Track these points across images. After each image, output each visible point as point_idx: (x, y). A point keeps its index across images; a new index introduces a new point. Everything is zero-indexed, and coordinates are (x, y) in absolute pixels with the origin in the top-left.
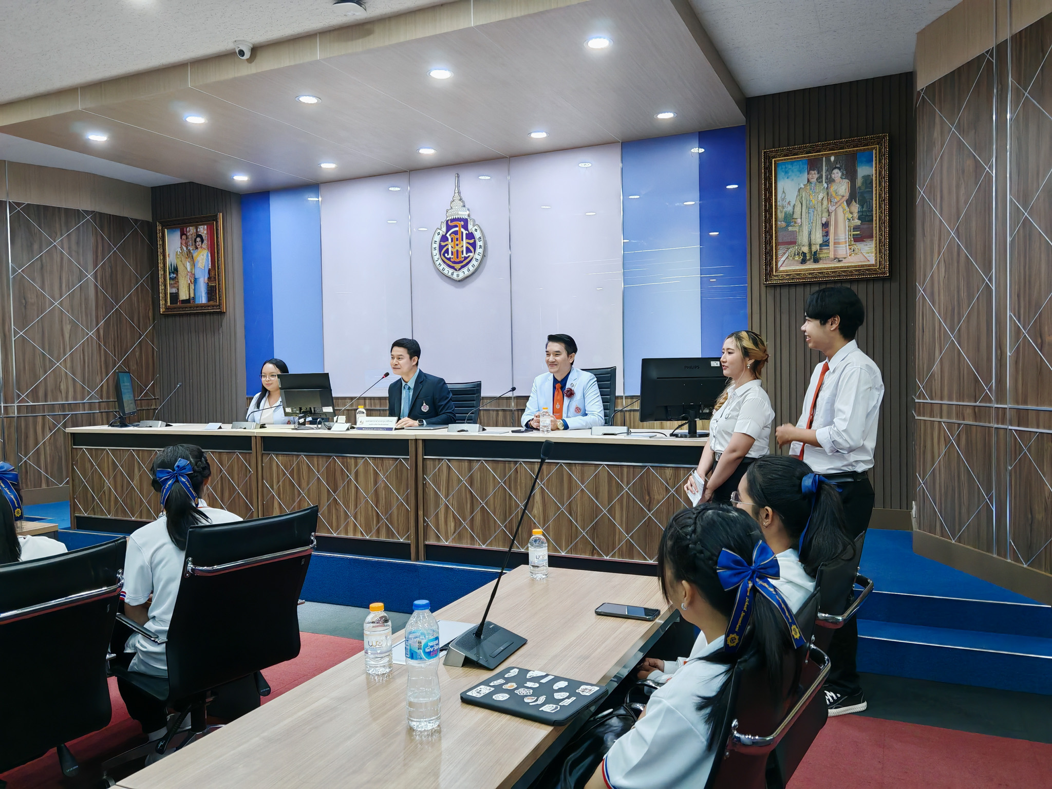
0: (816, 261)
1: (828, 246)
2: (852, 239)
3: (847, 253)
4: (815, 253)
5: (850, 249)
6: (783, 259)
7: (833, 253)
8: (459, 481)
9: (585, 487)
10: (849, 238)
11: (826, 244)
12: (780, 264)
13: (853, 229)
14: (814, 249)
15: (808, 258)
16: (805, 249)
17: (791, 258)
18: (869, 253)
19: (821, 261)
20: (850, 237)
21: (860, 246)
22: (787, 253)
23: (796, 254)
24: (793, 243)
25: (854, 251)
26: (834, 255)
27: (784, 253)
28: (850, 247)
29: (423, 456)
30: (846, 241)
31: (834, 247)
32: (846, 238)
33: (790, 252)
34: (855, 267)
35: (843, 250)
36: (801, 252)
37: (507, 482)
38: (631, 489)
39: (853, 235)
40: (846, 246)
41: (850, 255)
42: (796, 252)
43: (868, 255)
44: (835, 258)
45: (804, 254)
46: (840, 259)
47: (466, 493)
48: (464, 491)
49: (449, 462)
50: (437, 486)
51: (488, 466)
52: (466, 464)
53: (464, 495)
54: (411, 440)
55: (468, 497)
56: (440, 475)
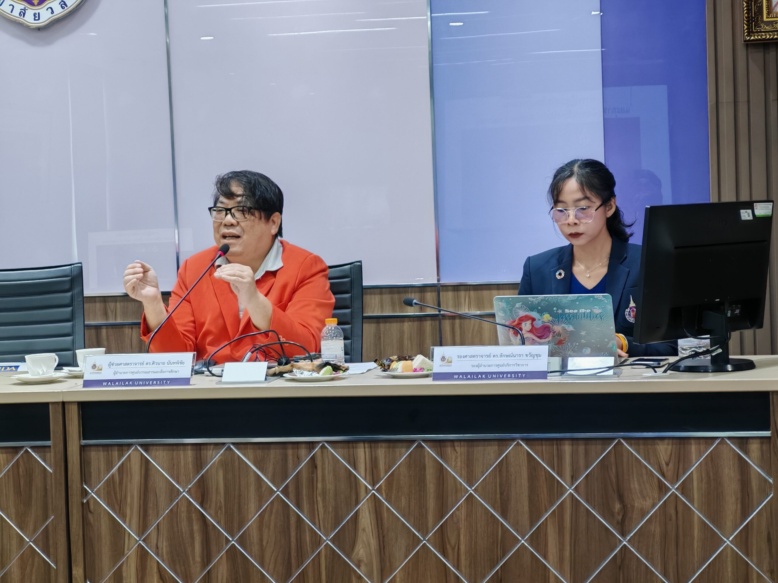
8: (173, 493)
9: (475, 490)
29: (80, 440)
37: (291, 489)
38: (582, 489)
47: (190, 520)
48: (184, 515)
49: (146, 451)
50: (117, 507)
51: (244, 455)
52: (190, 453)
53: (184, 525)
54: (53, 403)
55: (196, 527)
56: (124, 481)
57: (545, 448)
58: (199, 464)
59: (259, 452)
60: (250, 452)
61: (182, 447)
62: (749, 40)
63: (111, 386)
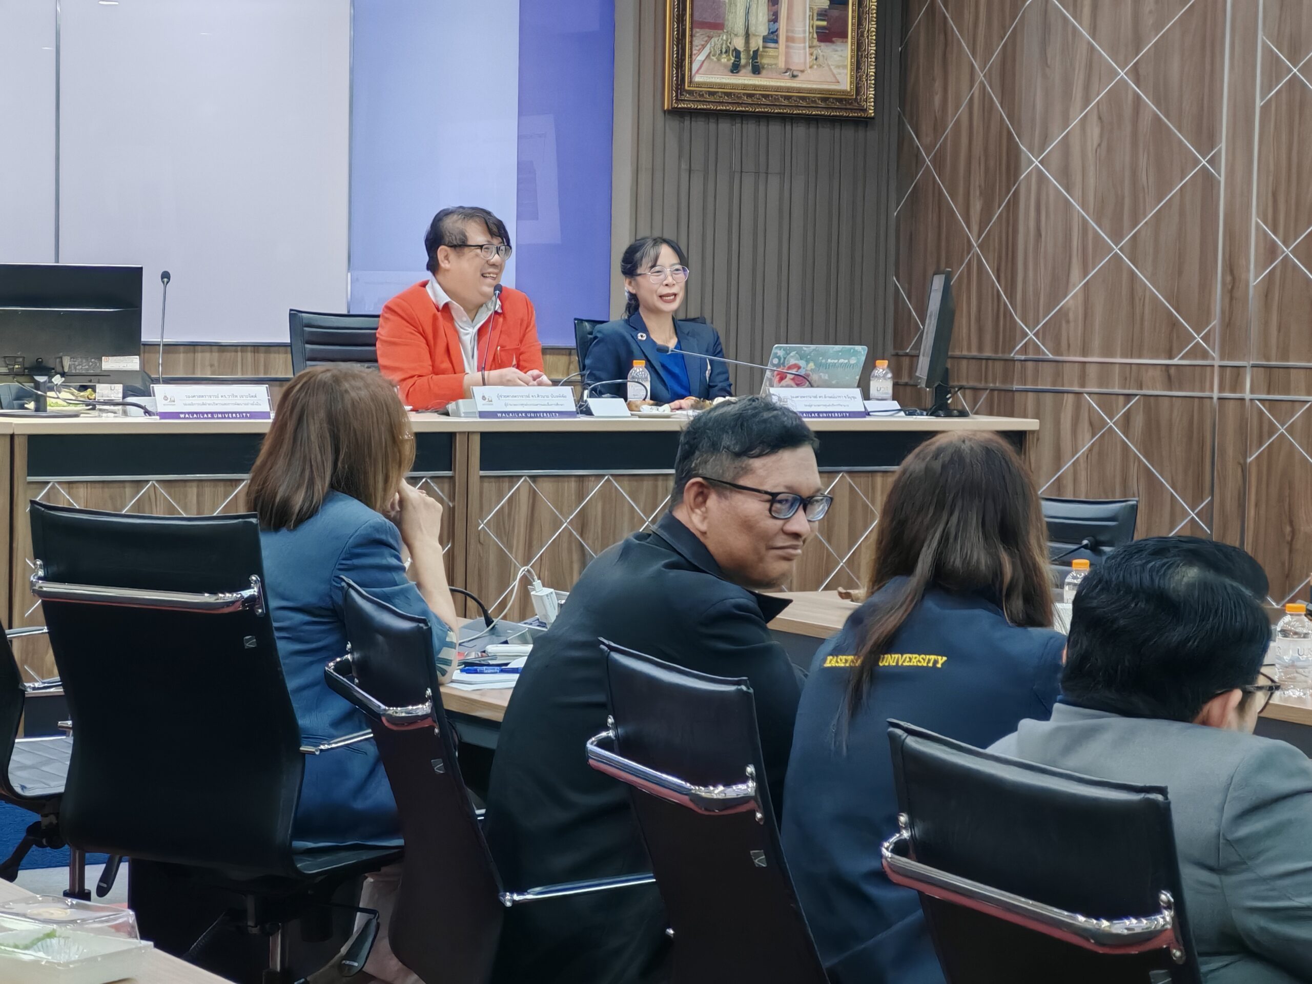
0: (757, 70)
1: (776, 42)
2: (815, 36)
3: (805, 63)
4: (756, 52)
5: (811, 54)
6: (701, 57)
7: (784, 59)
8: (556, 523)
10: (810, 33)
11: (772, 38)
12: (695, 67)
13: (818, 15)
14: (753, 47)
15: (743, 61)
16: (739, 43)
17: (714, 59)
18: (838, 67)
19: (764, 72)
20: (811, 30)
21: (825, 50)
22: (709, 46)
23: (724, 50)
24: (717, 26)
25: (816, 59)
26: (786, 62)
27: (704, 47)
28: (813, 50)
29: (478, 471)
30: (805, 38)
31: (787, 47)
32: (804, 32)
33: (713, 43)
34: (821, 91)
35: (800, 55)
36: (732, 48)
39: (818, 27)
40: (805, 48)
41: (811, 67)
42: (724, 46)
43: (839, 71)
44: (787, 70)
45: (737, 53)
46: (795, 73)
47: (570, 551)
48: (565, 545)
49: (534, 482)
50: (505, 539)
51: (621, 487)
52: (573, 484)
53: (565, 555)
54: (460, 433)
55: (576, 557)
56: (513, 513)
57: (863, 480)
58: (581, 497)
59: (635, 484)
60: (626, 482)
61: (566, 479)
62: (677, 108)
63: (505, 417)
